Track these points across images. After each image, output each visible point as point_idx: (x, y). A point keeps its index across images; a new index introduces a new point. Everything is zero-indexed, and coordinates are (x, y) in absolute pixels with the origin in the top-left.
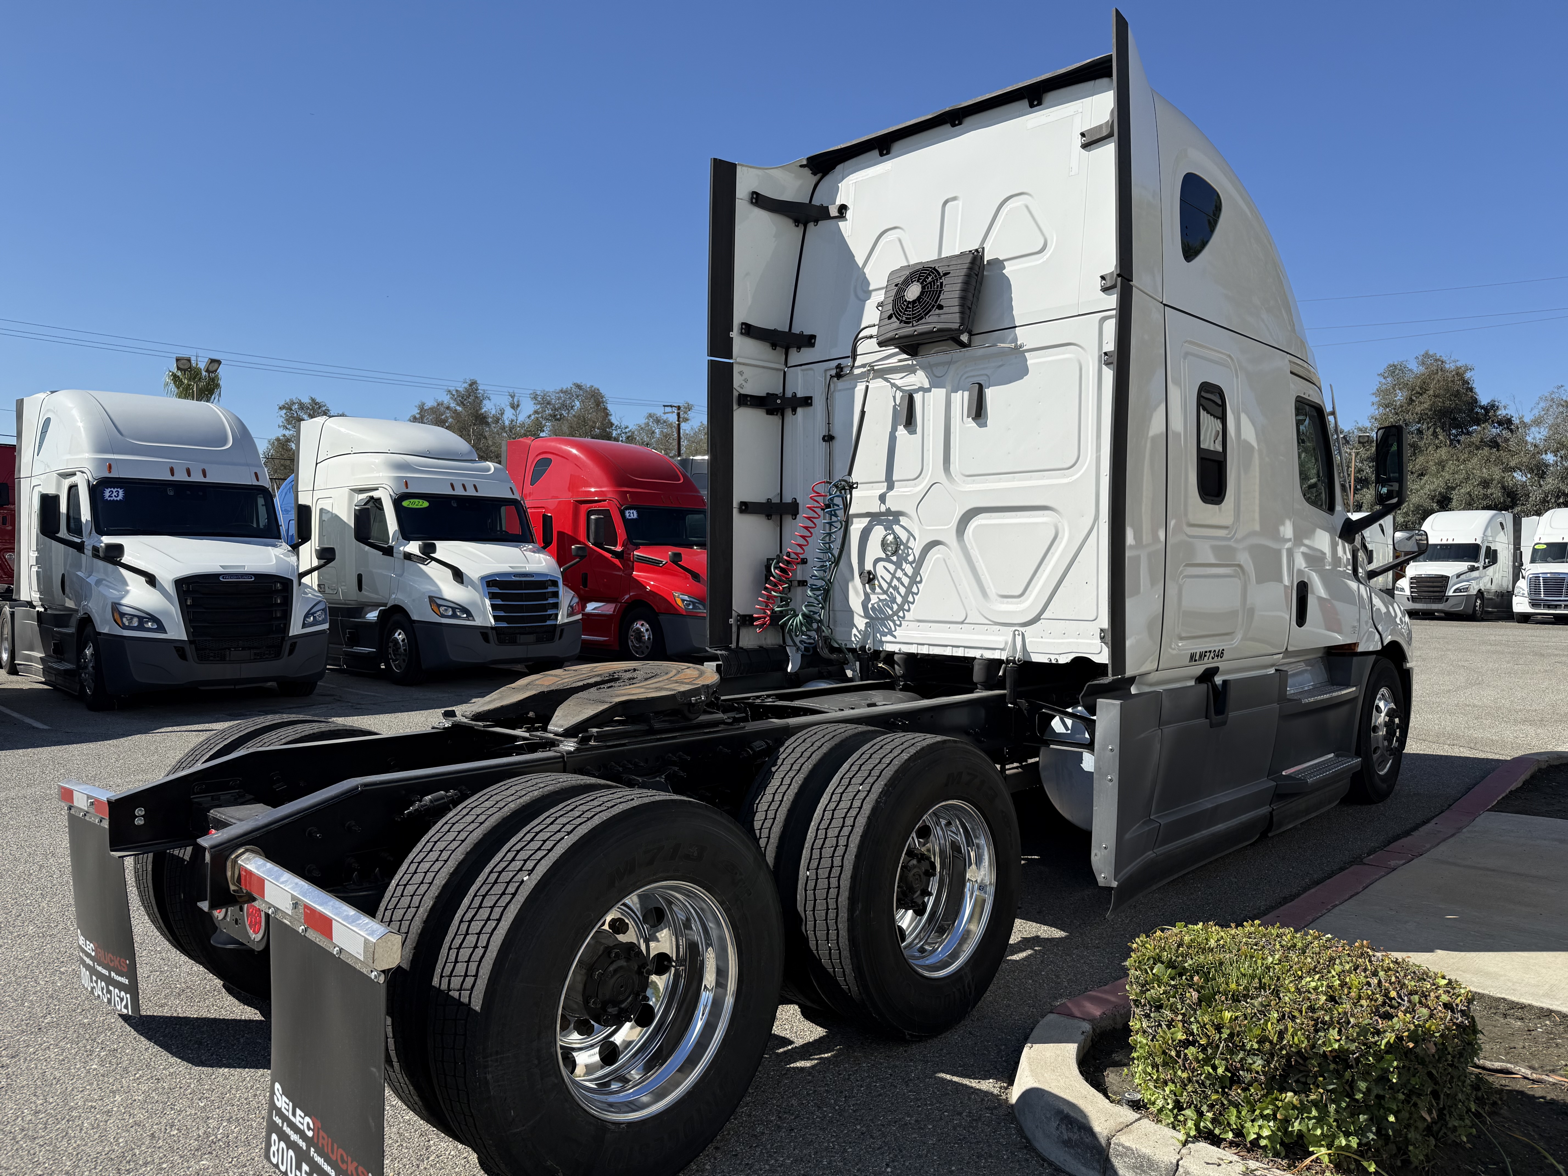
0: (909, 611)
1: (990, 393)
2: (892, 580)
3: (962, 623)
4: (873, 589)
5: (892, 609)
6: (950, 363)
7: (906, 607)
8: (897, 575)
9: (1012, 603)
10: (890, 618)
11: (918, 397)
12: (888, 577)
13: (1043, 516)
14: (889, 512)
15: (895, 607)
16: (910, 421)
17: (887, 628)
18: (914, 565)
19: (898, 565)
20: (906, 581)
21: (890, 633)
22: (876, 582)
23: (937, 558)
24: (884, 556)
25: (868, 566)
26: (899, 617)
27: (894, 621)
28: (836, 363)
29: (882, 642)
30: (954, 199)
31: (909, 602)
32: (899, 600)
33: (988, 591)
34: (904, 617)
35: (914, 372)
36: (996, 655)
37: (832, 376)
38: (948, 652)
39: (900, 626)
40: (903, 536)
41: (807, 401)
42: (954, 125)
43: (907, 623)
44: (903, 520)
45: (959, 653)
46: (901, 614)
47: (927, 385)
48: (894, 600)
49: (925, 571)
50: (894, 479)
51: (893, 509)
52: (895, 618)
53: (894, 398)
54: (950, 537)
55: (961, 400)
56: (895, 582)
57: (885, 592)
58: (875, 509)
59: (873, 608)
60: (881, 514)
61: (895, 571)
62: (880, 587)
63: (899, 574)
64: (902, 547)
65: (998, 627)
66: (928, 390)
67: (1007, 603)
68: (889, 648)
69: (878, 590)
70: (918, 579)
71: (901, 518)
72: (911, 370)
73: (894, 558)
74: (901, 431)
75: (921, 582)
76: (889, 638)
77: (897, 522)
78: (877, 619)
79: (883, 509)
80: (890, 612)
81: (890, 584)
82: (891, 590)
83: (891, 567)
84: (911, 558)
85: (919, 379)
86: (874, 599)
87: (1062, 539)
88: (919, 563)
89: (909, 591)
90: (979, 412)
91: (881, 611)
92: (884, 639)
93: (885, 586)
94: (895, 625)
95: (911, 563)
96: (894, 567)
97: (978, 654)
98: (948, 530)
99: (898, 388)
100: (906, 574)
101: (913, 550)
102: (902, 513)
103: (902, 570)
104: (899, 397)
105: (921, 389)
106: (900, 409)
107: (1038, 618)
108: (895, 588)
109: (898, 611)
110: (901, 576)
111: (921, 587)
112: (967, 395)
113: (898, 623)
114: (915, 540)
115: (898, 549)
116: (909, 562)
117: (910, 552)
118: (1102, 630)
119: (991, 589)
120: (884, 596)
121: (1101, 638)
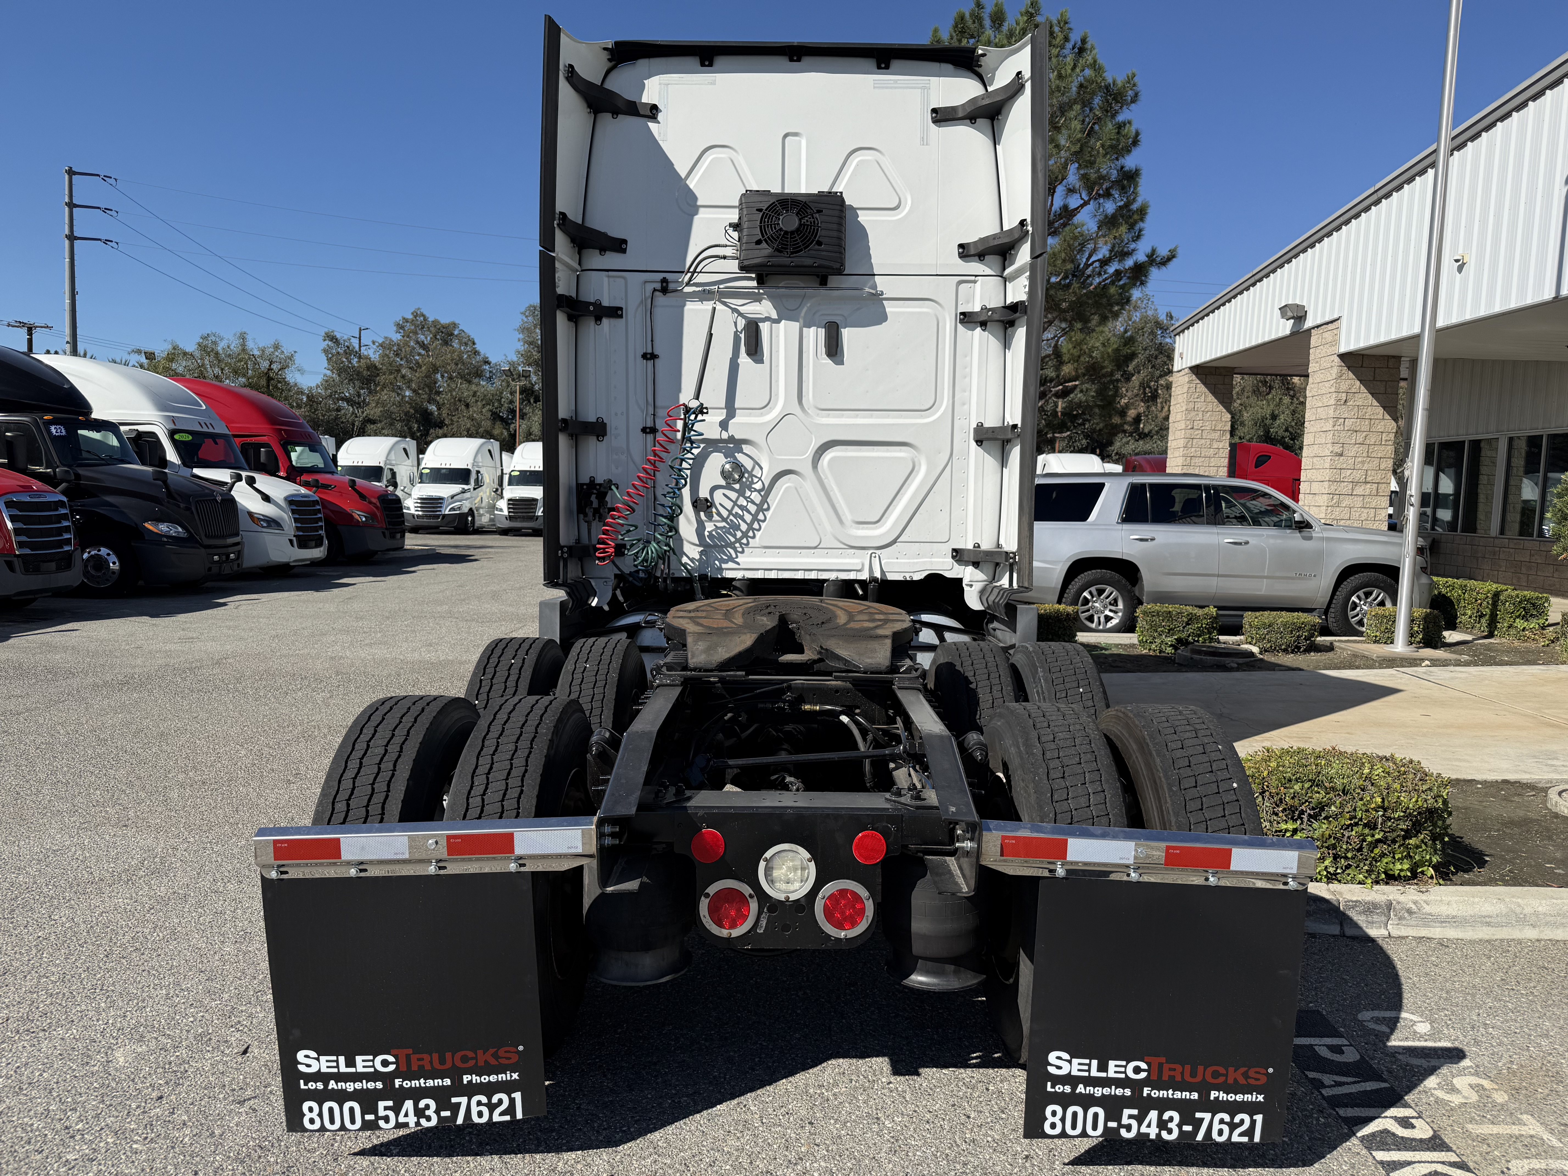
0: (754, 537)
1: (847, 334)
2: (733, 508)
3: (815, 548)
4: (710, 517)
5: (734, 536)
6: (804, 298)
7: (751, 534)
8: (739, 503)
9: (867, 529)
10: (732, 545)
11: (764, 327)
12: (729, 505)
13: (901, 451)
14: (732, 439)
15: (739, 534)
16: (755, 349)
17: (726, 555)
18: (762, 493)
19: (741, 493)
20: (752, 508)
21: (731, 559)
22: (714, 510)
23: (787, 488)
24: (723, 483)
25: (704, 493)
26: (741, 544)
27: (735, 549)
28: (661, 276)
29: (721, 569)
30: (796, 134)
31: (753, 530)
32: (744, 527)
33: (843, 518)
34: (748, 544)
35: (760, 301)
36: (852, 576)
37: (655, 290)
38: (799, 575)
39: (743, 552)
40: (748, 464)
41: (615, 312)
42: (791, 60)
43: (751, 550)
44: (746, 448)
45: (813, 576)
46: (744, 541)
47: (774, 315)
48: (738, 528)
49: (774, 499)
50: (736, 406)
51: (736, 437)
52: (737, 545)
53: (736, 323)
54: (806, 468)
55: (815, 336)
56: (737, 510)
57: (724, 520)
58: (716, 436)
59: (711, 535)
60: (721, 441)
61: (738, 499)
62: (719, 514)
63: (742, 502)
64: (746, 475)
65: (853, 551)
66: (777, 321)
67: (863, 529)
68: (728, 574)
69: (716, 517)
70: (765, 506)
71: (744, 446)
72: (757, 299)
73: (737, 486)
74: (744, 359)
75: (768, 509)
76: (731, 565)
77: (741, 451)
78: (715, 546)
79: (725, 435)
80: (733, 540)
81: (730, 512)
82: (731, 517)
83: (733, 495)
84: (758, 486)
85: (764, 308)
86: (709, 527)
87: (918, 472)
88: (766, 492)
89: (755, 518)
90: (834, 349)
91: (721, 538)
92: (724, 566)
93: (725, 513)
94: (736, 552)
95: (759, 491)
96: (737, 495)
97: (832, 576)
98: (802, 460)
99: (740, 314)
100: (753, 502)
101: (760, 479)
102: (746, 442)
103: (746, 498)
104: (741, 323)
105: (767, 319)
106: (742, 336)
107: (894, 542)
108: (736, 515)
109: (742, 538)
110: (745, 503)
111: (769, 514)
112: (822, 332)
113: (740, 550)
114: (761, 468)
115: (742, 476)
116: (756, 490)
117: (756, 480)
118: (954, 550)
119: (847, 516)
120: (723, 524)
121: (953, 557)
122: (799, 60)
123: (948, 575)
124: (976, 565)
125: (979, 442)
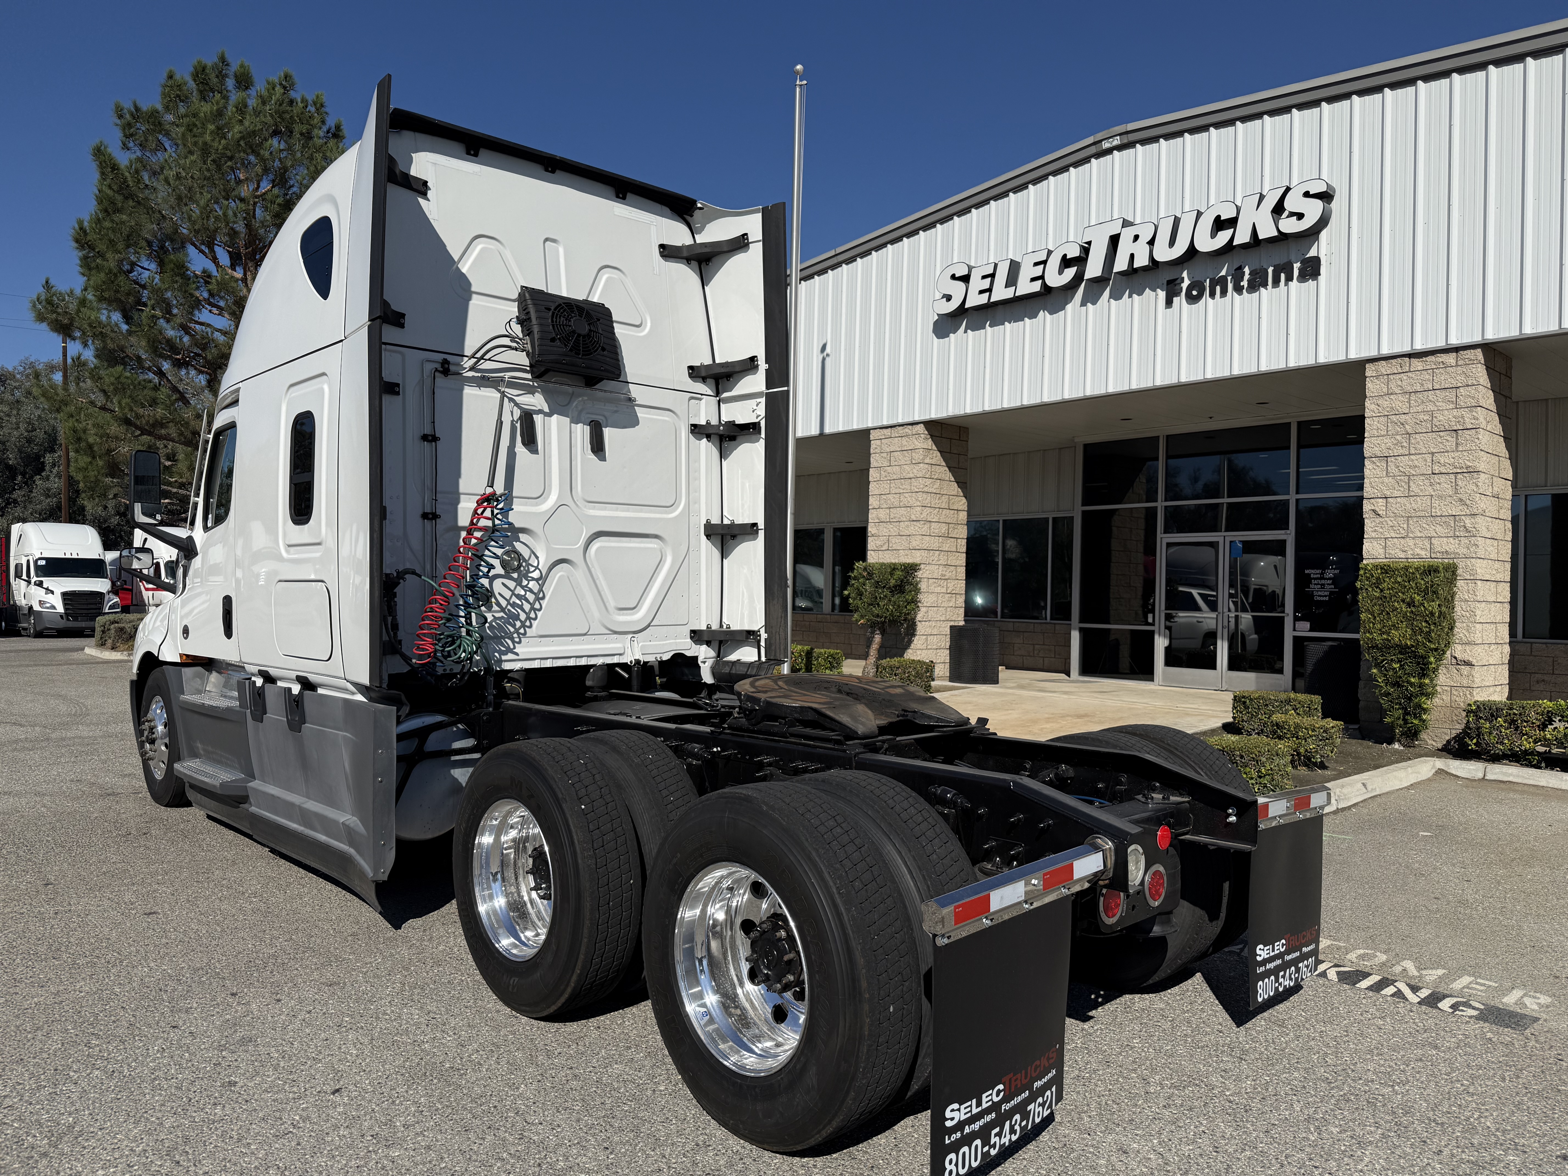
0: (530, 626)
1: (608, 433)
2: (511, 597)
3: (585, 634)
4: (489, 607)
5: (514, 626)
6: (572, 395)
7: (528, 623)
9: (627, 615)
10: (511, 636)
11: (538, 419)
12: (507, 594)
13: (651, 543)
14: (511, 528)
15: (518, 624)
16: (530, 441)
17: (504, 646)
18: (539, 582)
19: (519, 582)
20: (531, 597)
21: (509, 650)
22: (493, 600)
23: (560, 577)
24: (502, 572)
26: (519, 634)
27: (513, 639)
28: (440, 357)
29: (500, 661)
31: (530, 619)
32: (523, 616)
33: (607, 604)
34: (525, 633)
35: (533, 394)
36: (615, 660)
37: (436, 370)
38: (571, 663)
39: (520, 642)
40: (525, 553)
41: (393, 389)
42: (547, 170)
43: (527, 640)
44: (523, 537)
46: (522, 631)
47: (547, 410)
48: (517, 617)
49: (549, 589)
50: (514, 495)
51: (515, 525)
52: (515, 635)
53: (512, 412)
54: (577, 557)
55: (582, 432)
56: (514, 599)
57: (503, 610)
59: (491, 626)
61: (516, 588)
62: (498, 604)
63: (520, 591)
64: (524, 564)
65: (615, 636)
66: (550, 415)
67: (623, 615)
68: (507, 666)
69: (495, 608)
70: (541, 595)
71: (520, 535)
72: (531, 391)
73: (515, 575)
74: (520, 448)
75: (543, 598)
76: (510, 656)
77: (518, 540)
78: (495, 637)
80: (512, 630)
81: (508, 602)
82: (509, 607)
83: (511, 584)
84: (536, 575)
85: (536, 401)
87: (665, 562)
88: (542, 580)
89: (532, 607)
90: (598, 447)
91: (500, 629)
92: (504, 658)
93: (504, 603)
94: (514, 642)
95: (537, 580)
96: (515, 584)
97: (600, 661)
98: (574, 550)
99: (517, 404)
100: (531, 591)
101: (537, 568)
102: (524, 530)
103: (523, 587)
104: (517, 413)
105: (540, 412)
106: (518, 425)
107: (649, 625)
108: (514, 605)
109: (520, 628)
110: (523, 593)
111: (544, 603)
112: (587, 429)
113: (517, 640)
114: (537, 558)
115: (520, 566)
116: (533, 579)
117: (532, 569)
118: (693, 632)
119: (612, 604)
120: (502, 614)
121: (691, 638)
122: (553, 172)
123: (688, 654)
124: (708, 643)
125: (708, 536)
